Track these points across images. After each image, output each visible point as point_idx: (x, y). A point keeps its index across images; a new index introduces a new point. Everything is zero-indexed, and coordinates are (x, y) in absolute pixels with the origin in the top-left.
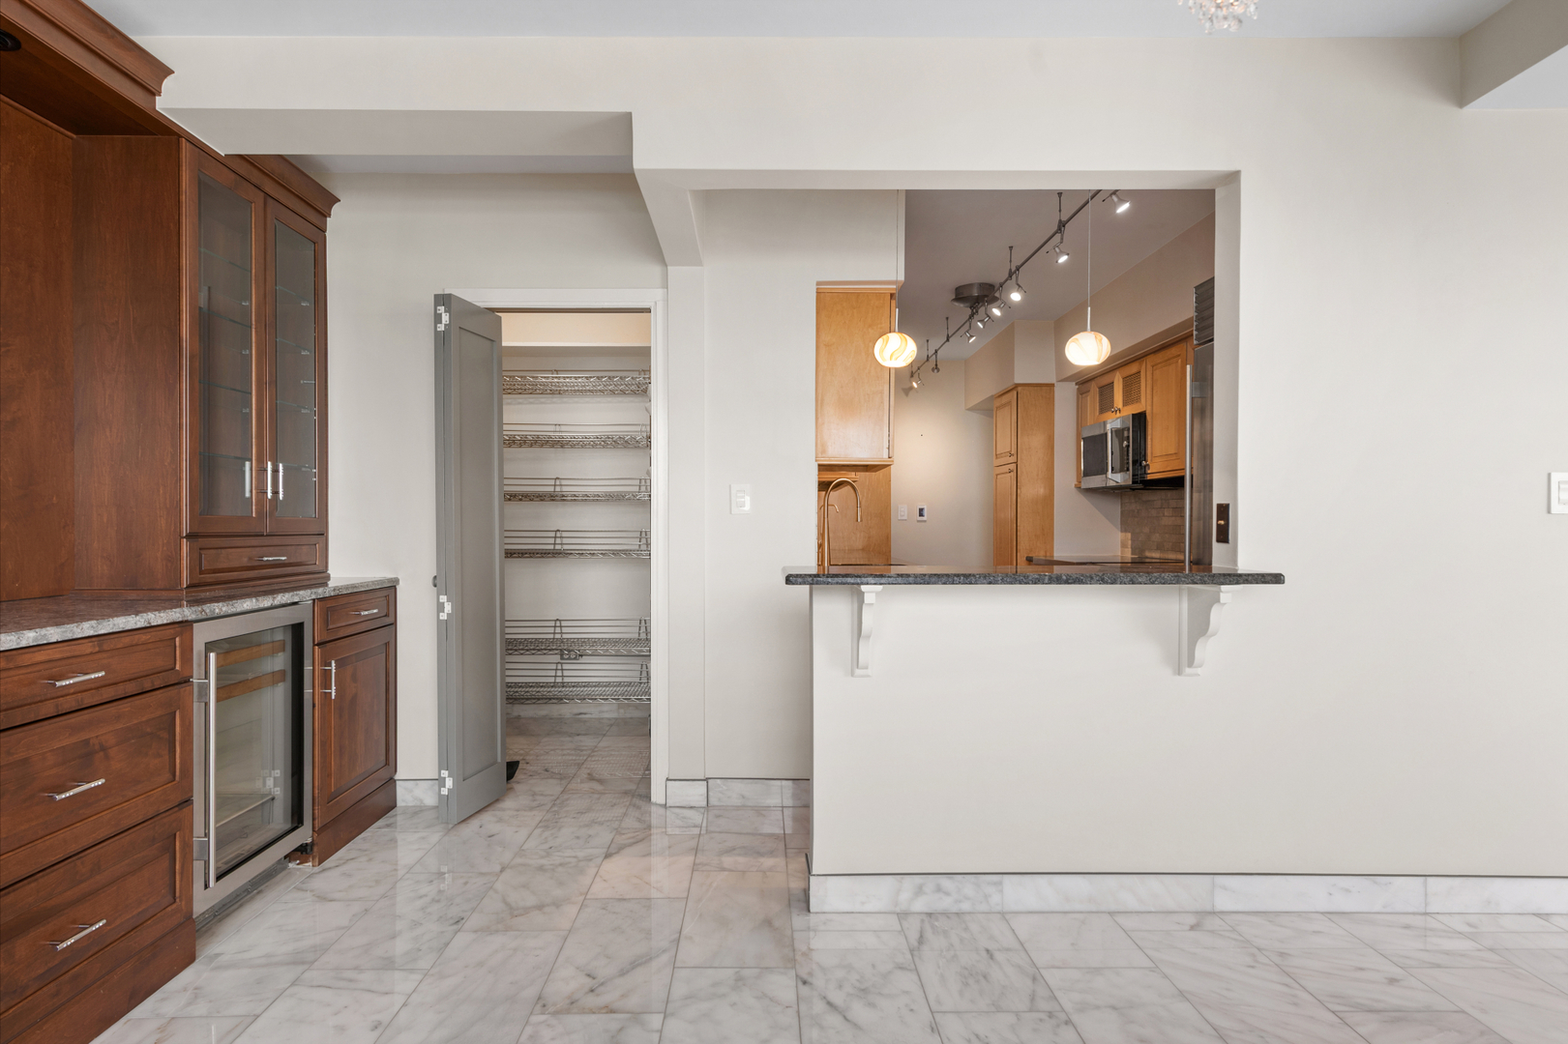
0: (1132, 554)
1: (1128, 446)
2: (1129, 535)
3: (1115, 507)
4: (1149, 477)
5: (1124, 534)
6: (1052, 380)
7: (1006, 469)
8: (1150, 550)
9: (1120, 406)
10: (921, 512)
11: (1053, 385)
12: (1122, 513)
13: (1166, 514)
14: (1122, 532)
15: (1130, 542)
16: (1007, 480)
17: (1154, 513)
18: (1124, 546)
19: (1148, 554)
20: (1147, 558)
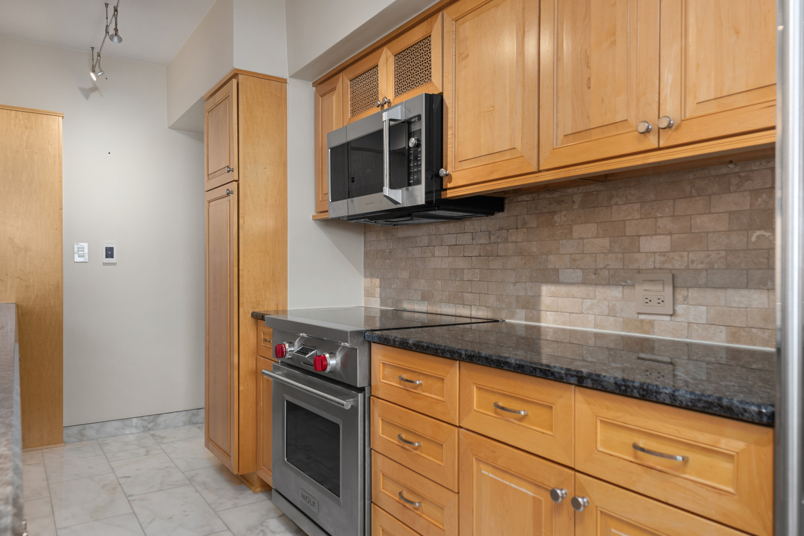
0: (382, 304)
1: (418, 145)
2: (377, 281)
3: (356, 243)
4: (450, 194)
5: (369, 280)
6: (284, 73)
7: (222, 191)
8: (410, 300)
9: (391, 96)
10: (110, 253)
11: (284, 81)
12: (366, 254)
13: (437, 254)
14: (366, 277)
15: (378, 290)
16: (224, 207)
17: (416, 252)
18: (368, 294)
19: (406, 306)
20: (405, 310)
